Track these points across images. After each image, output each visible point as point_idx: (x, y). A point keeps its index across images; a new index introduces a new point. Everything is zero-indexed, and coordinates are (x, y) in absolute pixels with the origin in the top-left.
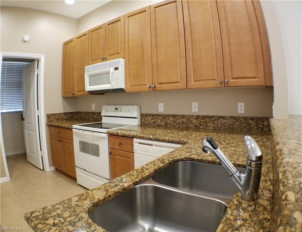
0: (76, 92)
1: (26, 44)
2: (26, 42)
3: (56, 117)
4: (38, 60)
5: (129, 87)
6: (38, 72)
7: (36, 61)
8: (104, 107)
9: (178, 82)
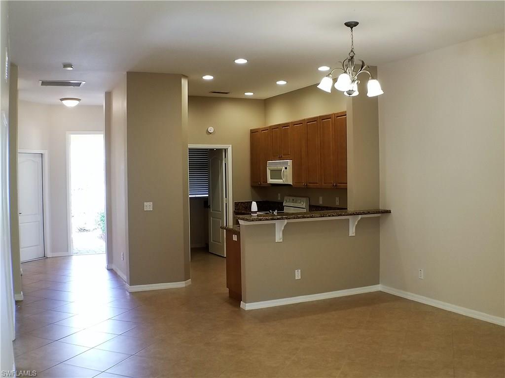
0: (262, 183)
1: (210, 135)
2: (211, 133)
3: (244, 206)
4: (225, 150)
5: (294, 184)
6: (225, 161)
7: (224, 151)
8: (286, 198)
9: (317, 183)
